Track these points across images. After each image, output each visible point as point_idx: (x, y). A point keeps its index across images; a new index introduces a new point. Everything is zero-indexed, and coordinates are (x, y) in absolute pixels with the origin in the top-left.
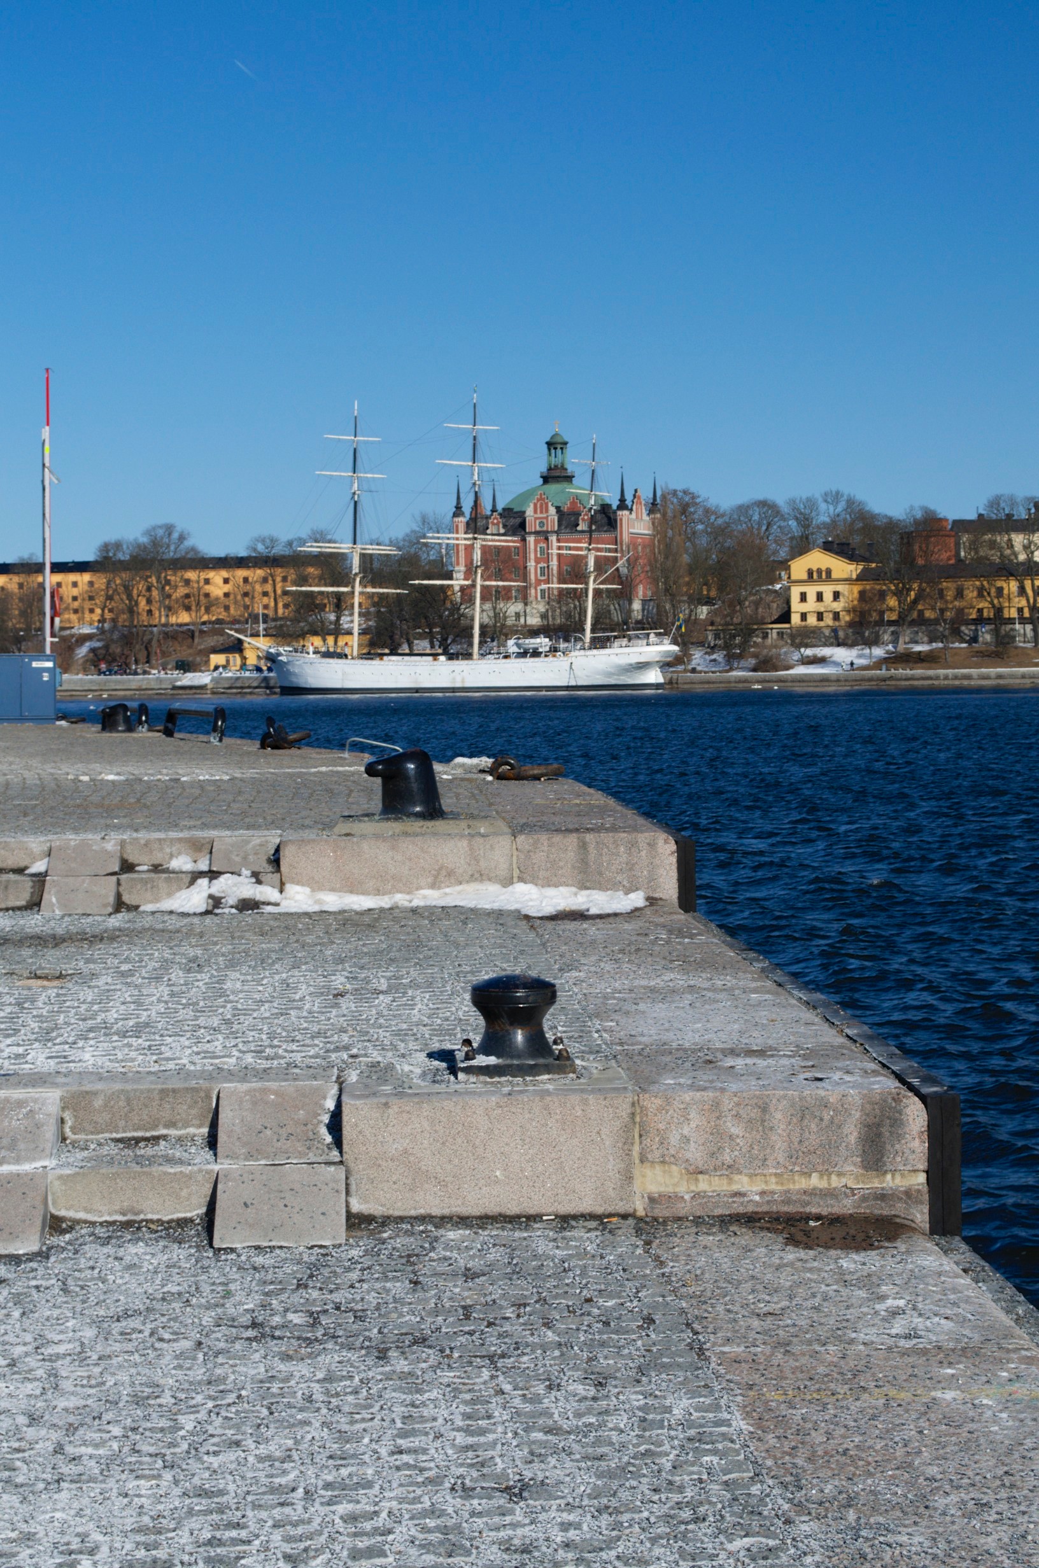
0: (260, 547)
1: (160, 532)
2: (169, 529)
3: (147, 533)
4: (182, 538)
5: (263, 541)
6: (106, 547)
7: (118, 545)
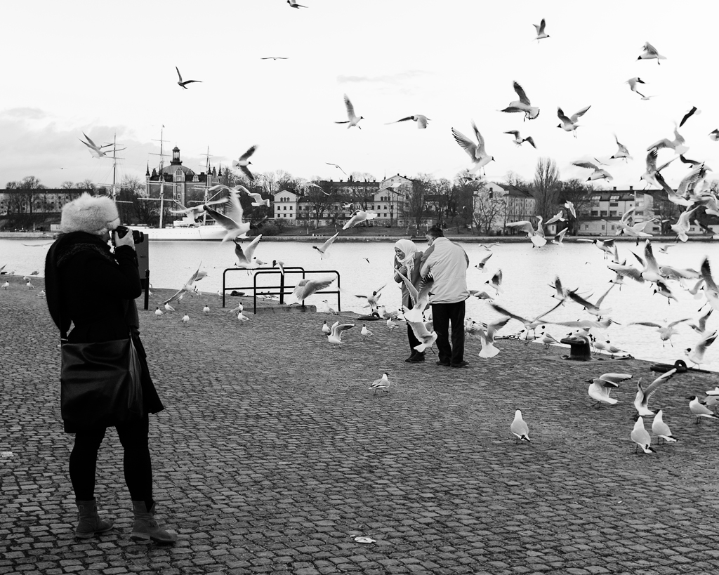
0: (66, 185)
1: (29, 179)
2: (33, 178)
3: (25, 179)
4: (37, 181)
5: (67, 183)
6: (10, 184)
7: (14, 184)
